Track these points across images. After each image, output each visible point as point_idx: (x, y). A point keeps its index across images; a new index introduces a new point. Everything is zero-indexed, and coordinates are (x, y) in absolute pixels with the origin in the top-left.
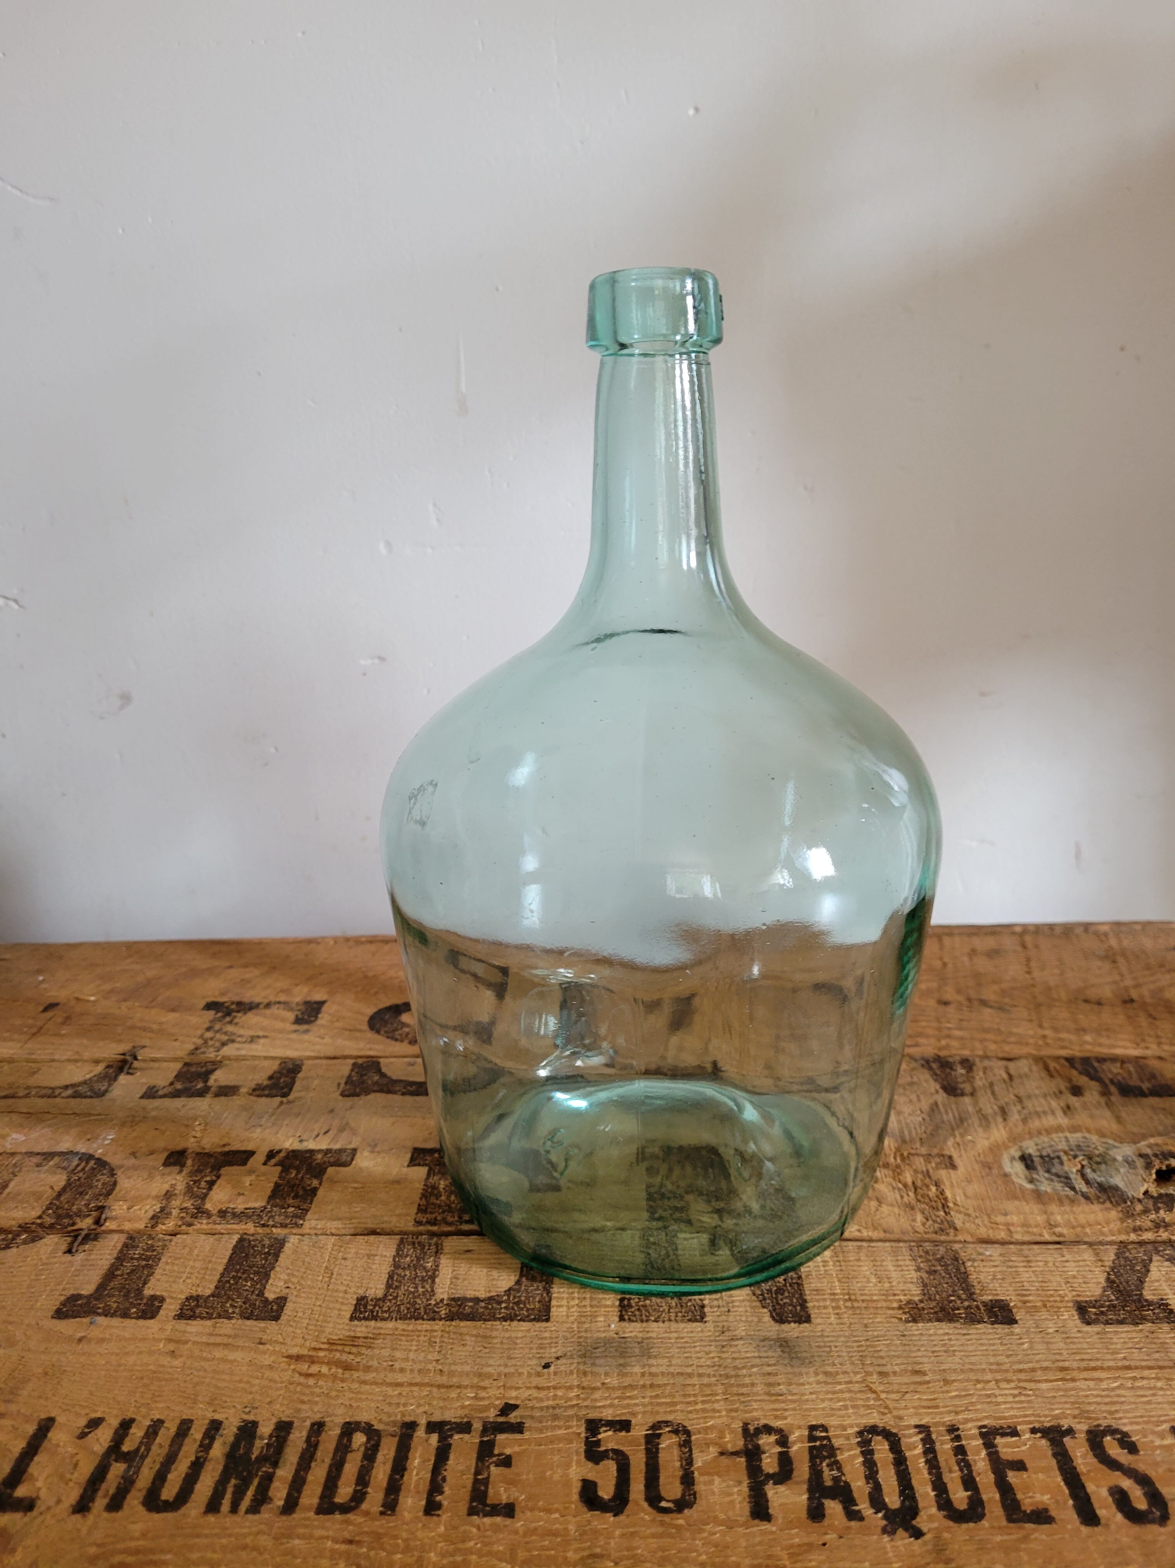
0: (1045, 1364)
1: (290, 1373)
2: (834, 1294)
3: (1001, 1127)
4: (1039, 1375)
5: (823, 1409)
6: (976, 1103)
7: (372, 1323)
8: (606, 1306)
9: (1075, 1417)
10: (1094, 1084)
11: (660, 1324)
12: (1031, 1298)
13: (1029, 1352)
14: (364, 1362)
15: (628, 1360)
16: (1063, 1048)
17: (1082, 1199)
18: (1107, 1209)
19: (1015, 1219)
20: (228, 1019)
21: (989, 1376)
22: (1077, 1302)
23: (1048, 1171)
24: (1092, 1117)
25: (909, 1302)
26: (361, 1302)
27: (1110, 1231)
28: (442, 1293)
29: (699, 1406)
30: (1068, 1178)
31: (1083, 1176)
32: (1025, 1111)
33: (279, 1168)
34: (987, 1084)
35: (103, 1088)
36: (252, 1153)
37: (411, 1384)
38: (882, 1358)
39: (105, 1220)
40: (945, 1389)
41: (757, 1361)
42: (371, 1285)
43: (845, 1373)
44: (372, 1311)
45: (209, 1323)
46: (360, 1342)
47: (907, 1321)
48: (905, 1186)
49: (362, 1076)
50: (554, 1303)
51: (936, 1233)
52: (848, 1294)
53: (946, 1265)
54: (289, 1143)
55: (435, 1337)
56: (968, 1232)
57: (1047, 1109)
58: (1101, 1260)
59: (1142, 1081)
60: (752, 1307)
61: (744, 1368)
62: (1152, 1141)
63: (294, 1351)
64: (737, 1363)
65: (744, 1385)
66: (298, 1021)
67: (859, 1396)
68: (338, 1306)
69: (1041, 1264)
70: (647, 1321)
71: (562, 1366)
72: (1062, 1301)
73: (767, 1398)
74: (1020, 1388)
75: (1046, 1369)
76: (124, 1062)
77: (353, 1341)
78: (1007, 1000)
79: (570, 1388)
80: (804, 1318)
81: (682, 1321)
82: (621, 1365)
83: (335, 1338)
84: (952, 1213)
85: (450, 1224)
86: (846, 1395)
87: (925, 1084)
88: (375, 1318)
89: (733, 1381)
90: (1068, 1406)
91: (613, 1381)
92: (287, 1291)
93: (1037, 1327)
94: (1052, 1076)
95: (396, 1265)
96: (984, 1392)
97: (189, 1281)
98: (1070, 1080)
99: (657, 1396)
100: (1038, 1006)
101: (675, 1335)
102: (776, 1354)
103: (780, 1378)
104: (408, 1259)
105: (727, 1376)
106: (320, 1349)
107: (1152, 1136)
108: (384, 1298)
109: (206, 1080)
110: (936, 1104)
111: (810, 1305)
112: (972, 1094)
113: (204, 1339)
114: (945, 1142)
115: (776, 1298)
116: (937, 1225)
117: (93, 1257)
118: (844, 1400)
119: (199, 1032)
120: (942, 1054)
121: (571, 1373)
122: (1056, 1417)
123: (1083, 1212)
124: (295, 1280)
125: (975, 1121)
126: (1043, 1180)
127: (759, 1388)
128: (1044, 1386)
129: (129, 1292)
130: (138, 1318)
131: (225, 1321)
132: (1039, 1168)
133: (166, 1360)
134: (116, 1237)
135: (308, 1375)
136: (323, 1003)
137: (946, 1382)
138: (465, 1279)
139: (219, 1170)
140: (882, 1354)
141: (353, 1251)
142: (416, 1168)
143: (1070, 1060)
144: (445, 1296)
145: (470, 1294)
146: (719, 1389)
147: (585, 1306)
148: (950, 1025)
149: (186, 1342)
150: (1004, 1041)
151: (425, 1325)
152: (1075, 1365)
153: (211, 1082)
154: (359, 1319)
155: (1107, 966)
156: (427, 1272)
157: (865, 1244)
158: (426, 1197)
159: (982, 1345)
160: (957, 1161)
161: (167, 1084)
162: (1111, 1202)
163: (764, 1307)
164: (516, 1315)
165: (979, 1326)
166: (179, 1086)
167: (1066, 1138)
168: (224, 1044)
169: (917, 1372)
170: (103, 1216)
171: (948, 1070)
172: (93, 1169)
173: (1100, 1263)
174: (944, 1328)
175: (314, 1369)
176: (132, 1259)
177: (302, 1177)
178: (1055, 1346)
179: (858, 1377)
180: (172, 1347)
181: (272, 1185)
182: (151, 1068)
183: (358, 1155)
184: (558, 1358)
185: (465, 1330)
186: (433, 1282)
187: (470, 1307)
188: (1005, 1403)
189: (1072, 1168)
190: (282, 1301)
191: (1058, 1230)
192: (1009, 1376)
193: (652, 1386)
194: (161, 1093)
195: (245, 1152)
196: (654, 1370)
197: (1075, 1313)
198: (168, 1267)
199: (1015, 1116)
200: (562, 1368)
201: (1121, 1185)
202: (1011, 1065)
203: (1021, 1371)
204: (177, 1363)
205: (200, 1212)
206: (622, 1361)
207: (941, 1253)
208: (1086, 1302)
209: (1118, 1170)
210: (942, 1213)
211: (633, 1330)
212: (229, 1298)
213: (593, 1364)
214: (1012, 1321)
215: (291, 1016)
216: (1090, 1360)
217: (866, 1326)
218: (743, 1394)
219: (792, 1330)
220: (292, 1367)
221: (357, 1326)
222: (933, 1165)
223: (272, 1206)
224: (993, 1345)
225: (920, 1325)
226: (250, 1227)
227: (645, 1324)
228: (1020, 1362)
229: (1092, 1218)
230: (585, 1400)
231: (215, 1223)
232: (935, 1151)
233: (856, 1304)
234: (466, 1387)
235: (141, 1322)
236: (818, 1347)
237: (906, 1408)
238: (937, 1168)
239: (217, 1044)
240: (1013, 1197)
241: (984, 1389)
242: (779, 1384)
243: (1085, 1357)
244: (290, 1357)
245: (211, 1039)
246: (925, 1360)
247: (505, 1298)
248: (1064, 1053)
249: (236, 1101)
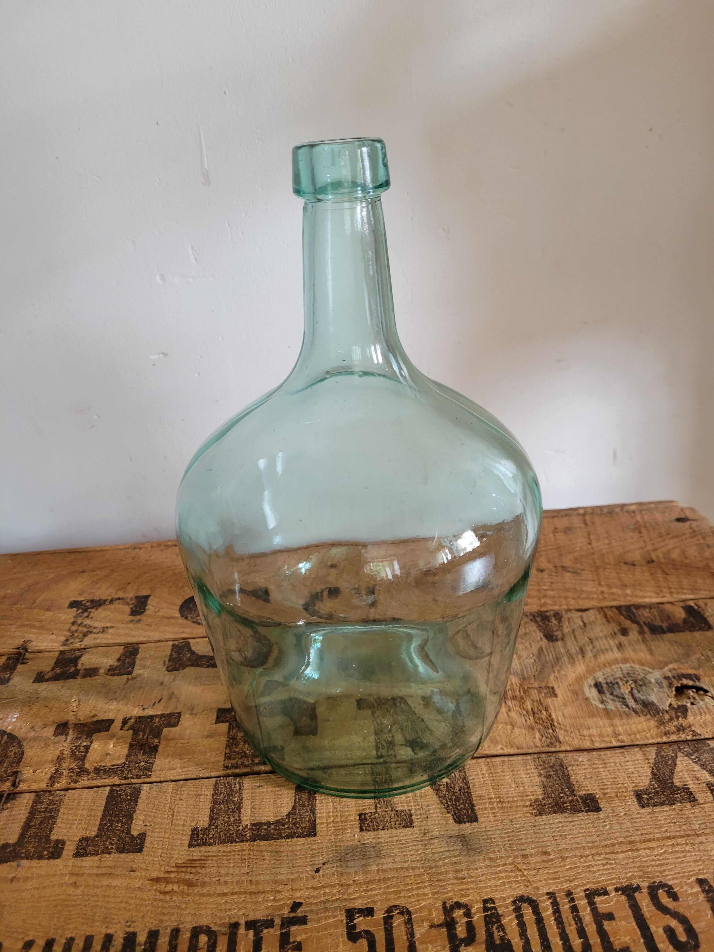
0: (620, 840)
1: (153, 892)
2: (491, 798)
3: (581, 662)
4: (617, 848)
5: (491, 886)
6: (565, 646)
7: (203, 848)
8: (351, 821)
9: (640, 877)
10: (634, 626)
11: (386, 831)
12: (608, 791)
13: (610, 832)
14: (201, 879)
15: (368, 861)
16: (614, 600)
17: (634, 714)
18: (648, 719)
19: (594, 731)
20: (86, 614)
21: (588, 852)
22: (636, 791)
23: (612, 694)
24: (634, 650)
25: (536, 800)
26: (195, 831)
27: (651, 735)
28: (246, 820)
29: (415, 892)
30: (624, 698)
31: (633, 695)
32: (595, 650)
33: (131, 732)
34: (571, 631)
35: (7, 676)
36: (112, 721)
37: (233, 893)
38: (523, 844)
39: (19, 783)
40: (562, 864)
41: (447, 854)
42: (200, 819)
43: (502, 857)
44: (202, 839)
45: (96, 858)
46: (197, 863)
47: (536, 815)
48: (527, 712)
49: (179, 654)
50: (318, 821)
51: (548, 746)
52: (499, 797)
53: (557, 771)
54: (136, 712)
55: (245, 855)
56: (567, 744)
57: (608, 647)
58: (648, 759)
59: (662, 622)
60: (441, 813)
61: (440, 859)
62: (671, 666)
63: (155, 875)
64: (436, 857)
65: (441, 874)
66: (134, 613)
67: (511, 874)
68: (180, 837)
69: (612, 764)
70: (377, 830)
71: (327, 870)
72: (626, 792)
73: (455, 881)
74: (606, 858)
75: (621, 843)
76: (19, 654)
77: (191, 863)
78: (578, 566)
79: (333, 886)
80: (474, 819)
81: (399, 828)
82: (364, 865)
83: (180, 862)
84: (557, 730)
85: (245, 766)
86: (504, 874)
87: (534, 634)
88: (204, 844)
89: (434, 871)
90: (636, 869)
91: (359, 878)
92: (145, 828)
93: (614, 812)
94: (609, 622)
95: (215, 802)
96: (585, 864)
97: (80, 826)
98: (620, 624)
99: (388, 887)
100: (597, 568)
101: (395, 839)
102: (458, 848)
103: (463, 866)
104: (222, 796)
105: (431, 868)
106: (172, 872)
107: (671, 663)
108: (209, 829)
109: (76, 665)
110: (541, 648)
111: (476, 808)
112: (563, 639)
113: (95, 871)
114: (549, 676)
115: (456, 805)
116: (548, 740)
117: (14, 813)
118: (503, 878)
119: (67, 626)
120: (543, 609)
121: (334, 875)
122: (630, 878)
123: (635, 723)
124: (150, 819)
125: (565, 659)
126: (609, 701)
127: (450, 875)
128: (620, 856)
129: (41, 838)
130: (49, 858)
131: (107, 856)
132: (606, 692)
133: (71, 890)
134: (27, 795)
135: (165, 893)
136: (147, 597)
137: (563, 859)
138: (260, 808)
139: (91, 736)
140: (523, 841)
141: (186, 793)
142: (221, 724)
143: (619, 608)
144: (248, 823)
145: (264, 820)
146: (426, 878)
147: (337, 822)
148: (545, 588)
149: (83, 874)
150: (579, 598)
151: (237, 847)
152: (638, 838)
153: (79, 666)
154: (195, 846)
155: (636, 535)
156: (235, 805)
157: (506, 759)
158: (229, 746)
159: (582, 828)
160: (558, 691)
161: (49, 669)
162: (651, 714)
163: (448, 813)
164: (295, 833)
165: (579, 815)
166: (58, 671)
167: (621, 668)
168: (85, 635)
169: (545, 853)
170: (17, 780)
171: (547, 622)
172: (6, 742)
173: (647, 761)
174: (558, 818)
175: (169, 888)
176: (41, 812)
177: (147, 738)
178: (624, 826)
179: (510, 860)
180: (73, 879)
181: (128, 745)
182: (38, 658)
183: (182, 717)
184: (324, 864)
185: (263, 848)
186: (240, 812)
187: (265, 829)
188: (599, 871)
189: (625, 690)
190: (143, 836)
191: (621, 737)
192: (600, 850)
193: (385, 879)
194: (46, 677)
195: (108, 720)
196: (384, 867)
197: (635, 799)
198: (65, 817)
199: (589, 655)
200: (327, 871)
201: (656, 701)
202: (584, 614)
203: (606, 846)
204: (79, 891)
205: (82, 771)
206: (364, 862)
207: (553, 761)
208: (641, 790)
209: (653, 690)
210: (551, 731)
211: (369, 837)
212: (108, 838)
213: (347, 867)
214: (598, 809)
215: (127, 609)
216: (646, 834)
217: (511, 821)
218: (441, 880)
219: (467, 828)
220: (155, 887)
221: (193, 851)
222: (543, 695)
223: (129, 762)
224: (589, 828)
225: (544, 817)
226: (116, 781)
227: (376, 832)
228: (605, 840)
229: (640, 727)
230: (343, 894)
231: (93, 779)
232: (543, 684)
233: (504, 805)
234: (268, 892)
235: (52, 862)
236: (484, 839)
237: (540, 881)
238: (546, 697)
239: (81, 635)
240: (593, 715)
241: (585, 862)
242: (462, 871)
243: (643, 832)
244: (152, 880)
245: (76, 631)
246: (549, 843)
247: (287, 820)
248: (615, 603)
249: (98, 680)
